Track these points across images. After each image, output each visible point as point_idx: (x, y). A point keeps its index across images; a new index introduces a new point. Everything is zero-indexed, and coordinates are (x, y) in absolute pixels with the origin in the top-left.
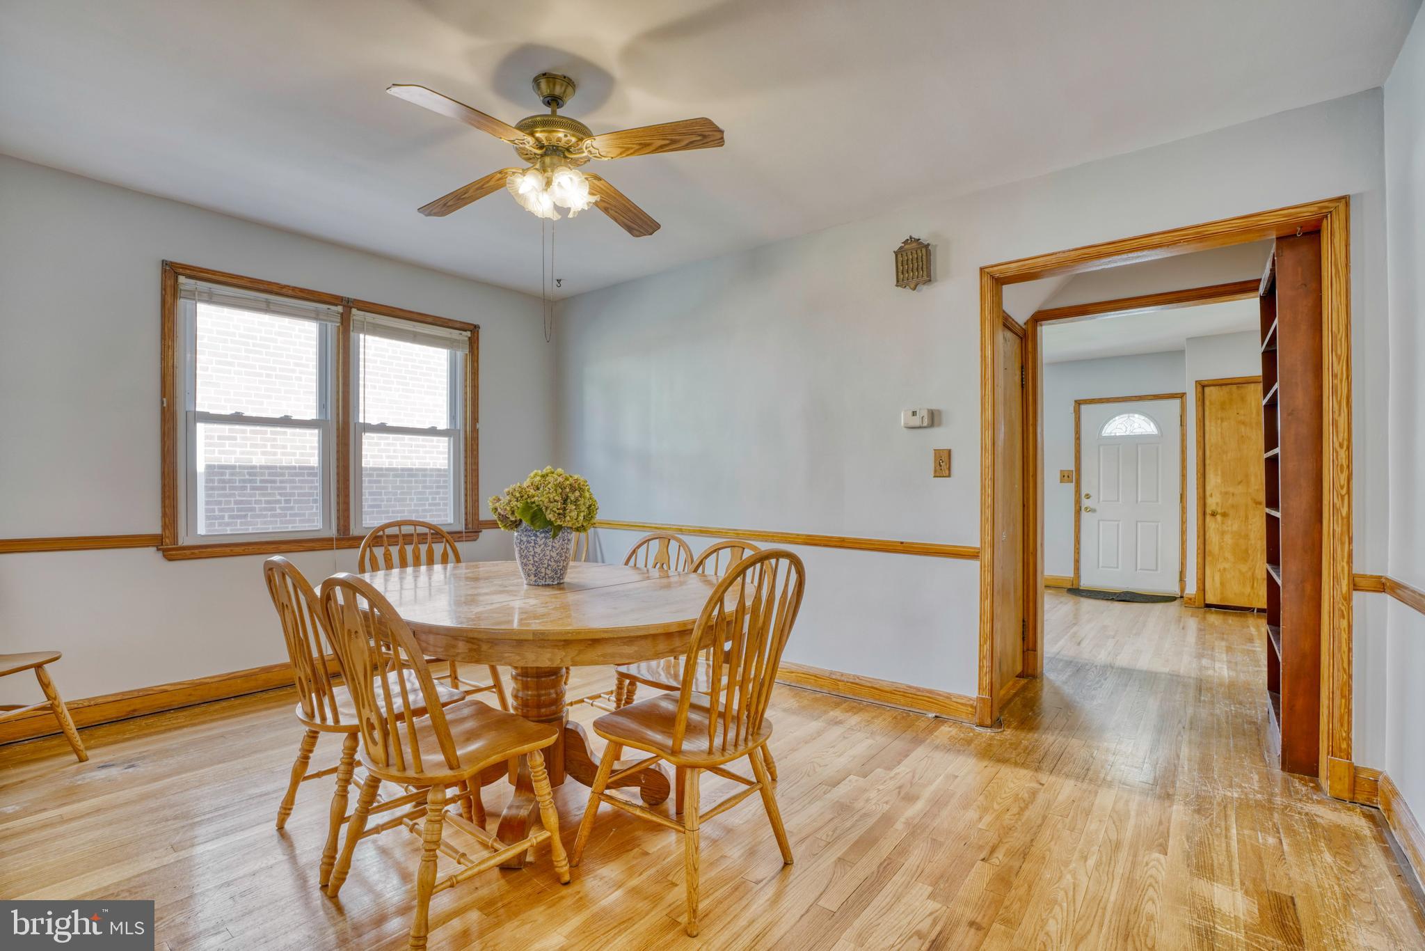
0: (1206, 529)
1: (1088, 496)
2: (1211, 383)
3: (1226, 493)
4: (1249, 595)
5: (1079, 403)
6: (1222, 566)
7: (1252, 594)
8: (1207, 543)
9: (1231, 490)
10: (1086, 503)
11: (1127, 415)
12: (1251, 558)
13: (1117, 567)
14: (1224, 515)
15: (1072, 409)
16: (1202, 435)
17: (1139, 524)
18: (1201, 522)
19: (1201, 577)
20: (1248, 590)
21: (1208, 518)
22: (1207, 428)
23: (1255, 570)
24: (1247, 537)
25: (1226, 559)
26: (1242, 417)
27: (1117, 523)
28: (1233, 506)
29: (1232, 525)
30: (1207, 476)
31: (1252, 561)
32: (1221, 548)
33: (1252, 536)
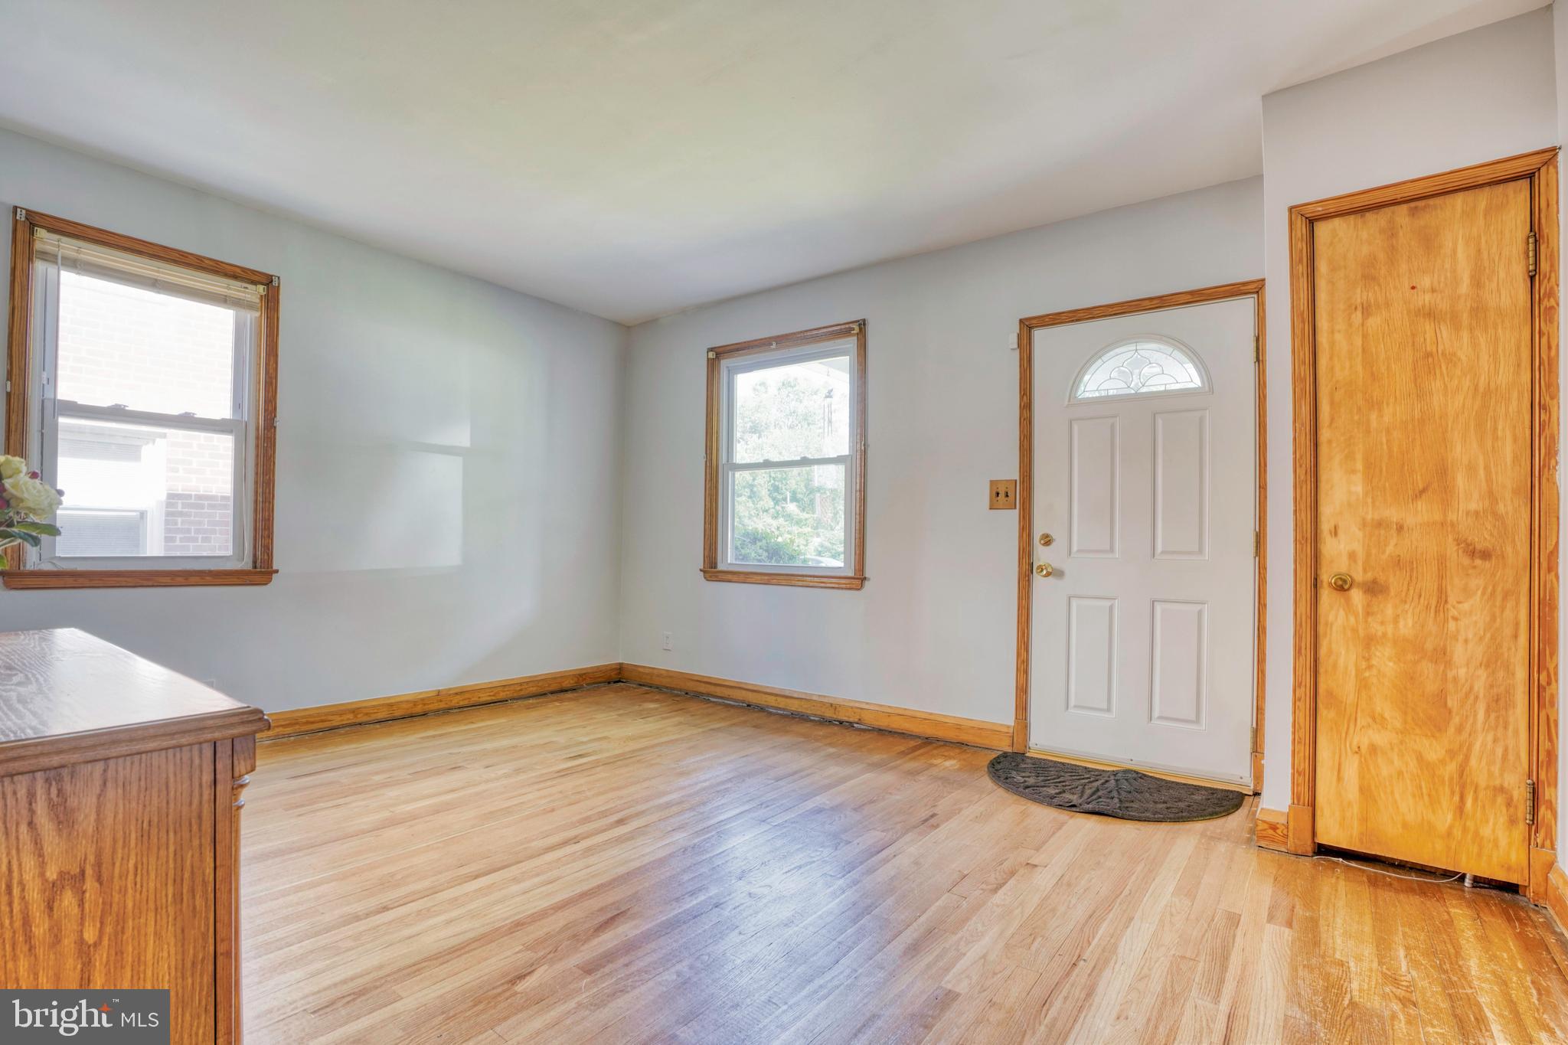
0: (1321, 629)
1: (1047, 540)
2: (1332, 208)
3: (1379, 524)
4: (1449, 834)
5: (1028, 326)
6: (1364, 737)
7: (1457, 833)
8: (1321, 670)
9: (1393, 514)
10: (1042, 555)
11: (1132, 347)
12: (1456, 720)
13: (1109, 710)
14: (1374, 589)
15: (1013, 340)
16: (1308, 358)
17: (1158, 607)
18: (1304, 608)
19: (1305, 766)
20: (1445, 818)
21: (1326, 596)
22: (1323, 339)
23: (1467, 758)
24: (1441, 656)
25: (1378, 721)
26: (1428, 297)
27: (1107, 603)
28: (1398, 563)
29: (1396, 620)
30: (1324, 476)
31: (1460, 730)
32: (1363, 685)
33: (1459, 653)
